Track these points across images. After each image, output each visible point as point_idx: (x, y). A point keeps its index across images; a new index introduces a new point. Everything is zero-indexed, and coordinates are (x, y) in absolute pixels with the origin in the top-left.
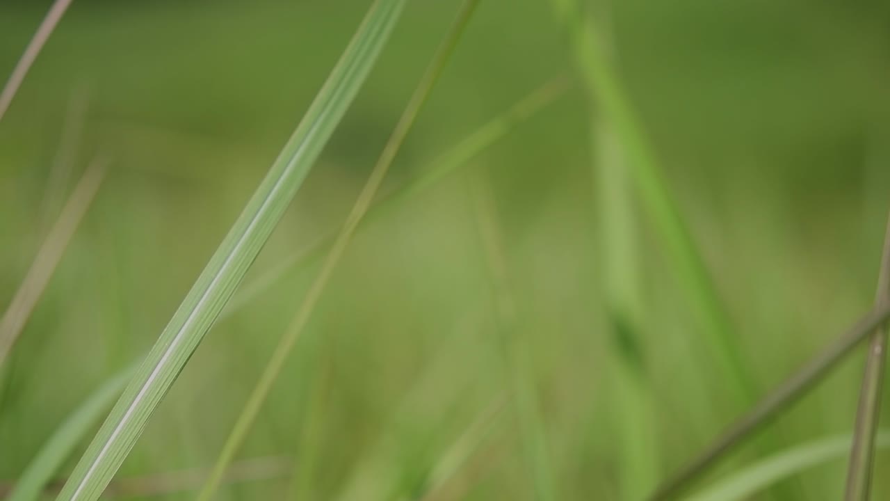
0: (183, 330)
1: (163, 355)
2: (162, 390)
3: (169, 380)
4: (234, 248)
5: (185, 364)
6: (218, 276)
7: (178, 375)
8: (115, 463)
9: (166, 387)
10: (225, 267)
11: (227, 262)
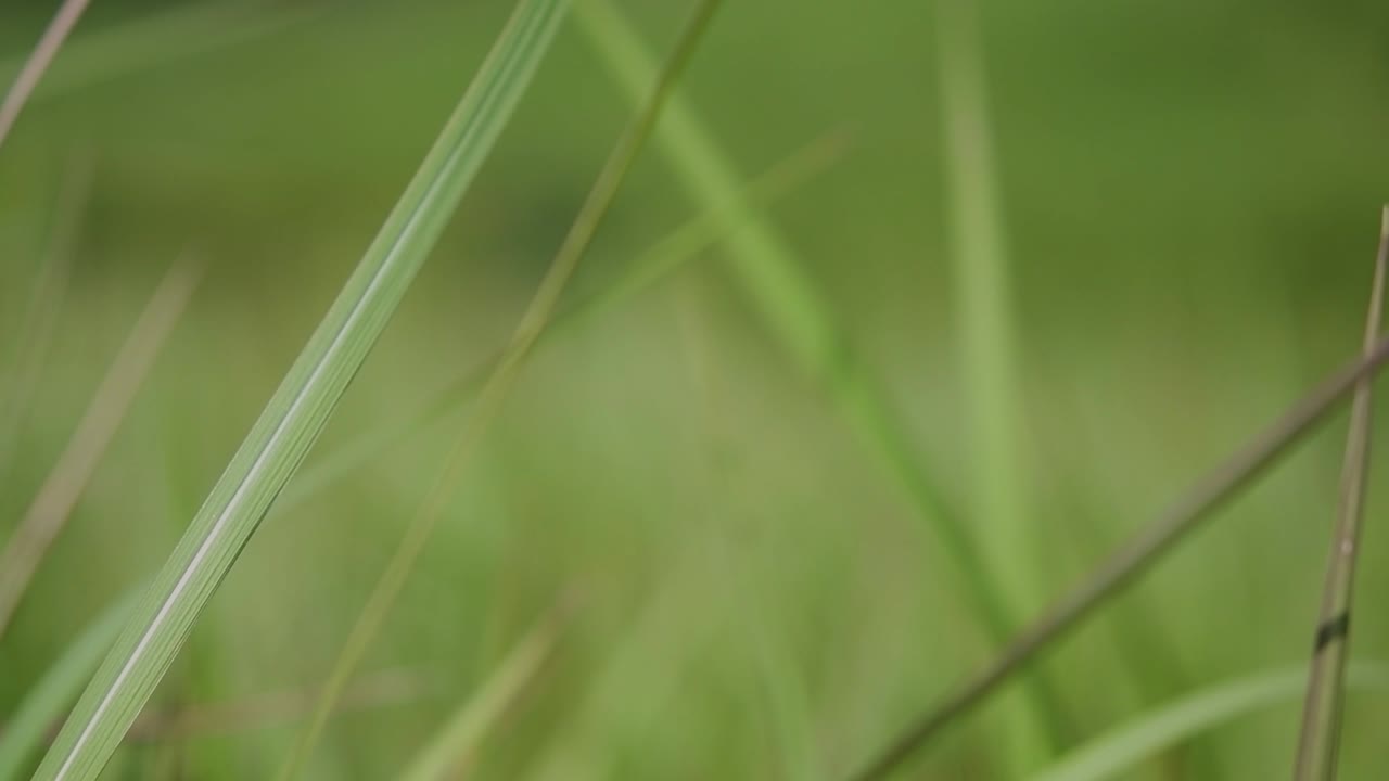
0: (240, 493)
1: (209, 533)
2: (206, 589)
3: (217, 572)
4: (318, 364)
5: (244, 545)
6: (294, 408)
7: (232, 564)
8: (135, 702)
9: (213, 583)
10: (304, 394)
11: (308, 386)
